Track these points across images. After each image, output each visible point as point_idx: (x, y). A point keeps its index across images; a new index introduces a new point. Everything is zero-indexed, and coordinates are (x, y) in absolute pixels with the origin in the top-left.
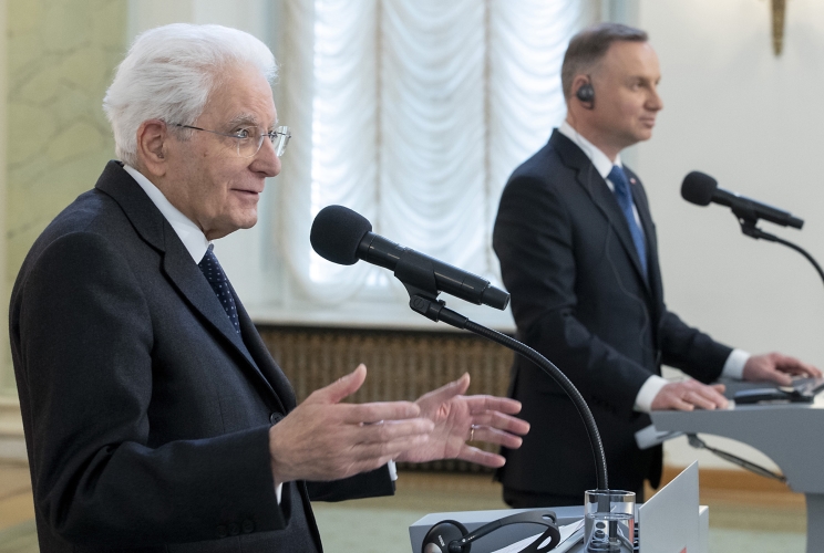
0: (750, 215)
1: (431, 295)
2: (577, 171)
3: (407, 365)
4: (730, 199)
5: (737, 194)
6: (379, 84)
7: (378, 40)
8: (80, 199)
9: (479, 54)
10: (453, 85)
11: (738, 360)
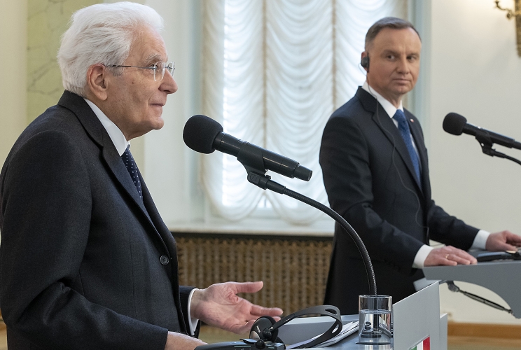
0: (488, 141)
1: (262, 173)
2: (373, 114)
3: (284, 258)
4: (475, 131)
5: (479, 128)
6: (265, 78)
7: (264, 50)
8: (48, 111)
9: (329, 58)
10: (312, 78)
11: (483, 236)
